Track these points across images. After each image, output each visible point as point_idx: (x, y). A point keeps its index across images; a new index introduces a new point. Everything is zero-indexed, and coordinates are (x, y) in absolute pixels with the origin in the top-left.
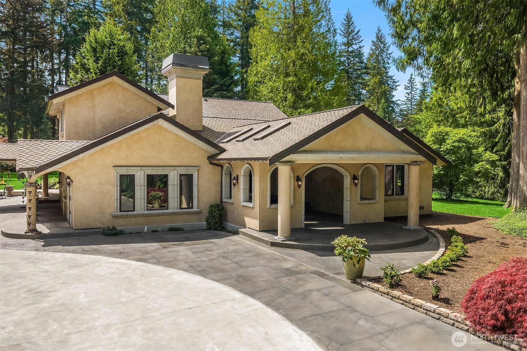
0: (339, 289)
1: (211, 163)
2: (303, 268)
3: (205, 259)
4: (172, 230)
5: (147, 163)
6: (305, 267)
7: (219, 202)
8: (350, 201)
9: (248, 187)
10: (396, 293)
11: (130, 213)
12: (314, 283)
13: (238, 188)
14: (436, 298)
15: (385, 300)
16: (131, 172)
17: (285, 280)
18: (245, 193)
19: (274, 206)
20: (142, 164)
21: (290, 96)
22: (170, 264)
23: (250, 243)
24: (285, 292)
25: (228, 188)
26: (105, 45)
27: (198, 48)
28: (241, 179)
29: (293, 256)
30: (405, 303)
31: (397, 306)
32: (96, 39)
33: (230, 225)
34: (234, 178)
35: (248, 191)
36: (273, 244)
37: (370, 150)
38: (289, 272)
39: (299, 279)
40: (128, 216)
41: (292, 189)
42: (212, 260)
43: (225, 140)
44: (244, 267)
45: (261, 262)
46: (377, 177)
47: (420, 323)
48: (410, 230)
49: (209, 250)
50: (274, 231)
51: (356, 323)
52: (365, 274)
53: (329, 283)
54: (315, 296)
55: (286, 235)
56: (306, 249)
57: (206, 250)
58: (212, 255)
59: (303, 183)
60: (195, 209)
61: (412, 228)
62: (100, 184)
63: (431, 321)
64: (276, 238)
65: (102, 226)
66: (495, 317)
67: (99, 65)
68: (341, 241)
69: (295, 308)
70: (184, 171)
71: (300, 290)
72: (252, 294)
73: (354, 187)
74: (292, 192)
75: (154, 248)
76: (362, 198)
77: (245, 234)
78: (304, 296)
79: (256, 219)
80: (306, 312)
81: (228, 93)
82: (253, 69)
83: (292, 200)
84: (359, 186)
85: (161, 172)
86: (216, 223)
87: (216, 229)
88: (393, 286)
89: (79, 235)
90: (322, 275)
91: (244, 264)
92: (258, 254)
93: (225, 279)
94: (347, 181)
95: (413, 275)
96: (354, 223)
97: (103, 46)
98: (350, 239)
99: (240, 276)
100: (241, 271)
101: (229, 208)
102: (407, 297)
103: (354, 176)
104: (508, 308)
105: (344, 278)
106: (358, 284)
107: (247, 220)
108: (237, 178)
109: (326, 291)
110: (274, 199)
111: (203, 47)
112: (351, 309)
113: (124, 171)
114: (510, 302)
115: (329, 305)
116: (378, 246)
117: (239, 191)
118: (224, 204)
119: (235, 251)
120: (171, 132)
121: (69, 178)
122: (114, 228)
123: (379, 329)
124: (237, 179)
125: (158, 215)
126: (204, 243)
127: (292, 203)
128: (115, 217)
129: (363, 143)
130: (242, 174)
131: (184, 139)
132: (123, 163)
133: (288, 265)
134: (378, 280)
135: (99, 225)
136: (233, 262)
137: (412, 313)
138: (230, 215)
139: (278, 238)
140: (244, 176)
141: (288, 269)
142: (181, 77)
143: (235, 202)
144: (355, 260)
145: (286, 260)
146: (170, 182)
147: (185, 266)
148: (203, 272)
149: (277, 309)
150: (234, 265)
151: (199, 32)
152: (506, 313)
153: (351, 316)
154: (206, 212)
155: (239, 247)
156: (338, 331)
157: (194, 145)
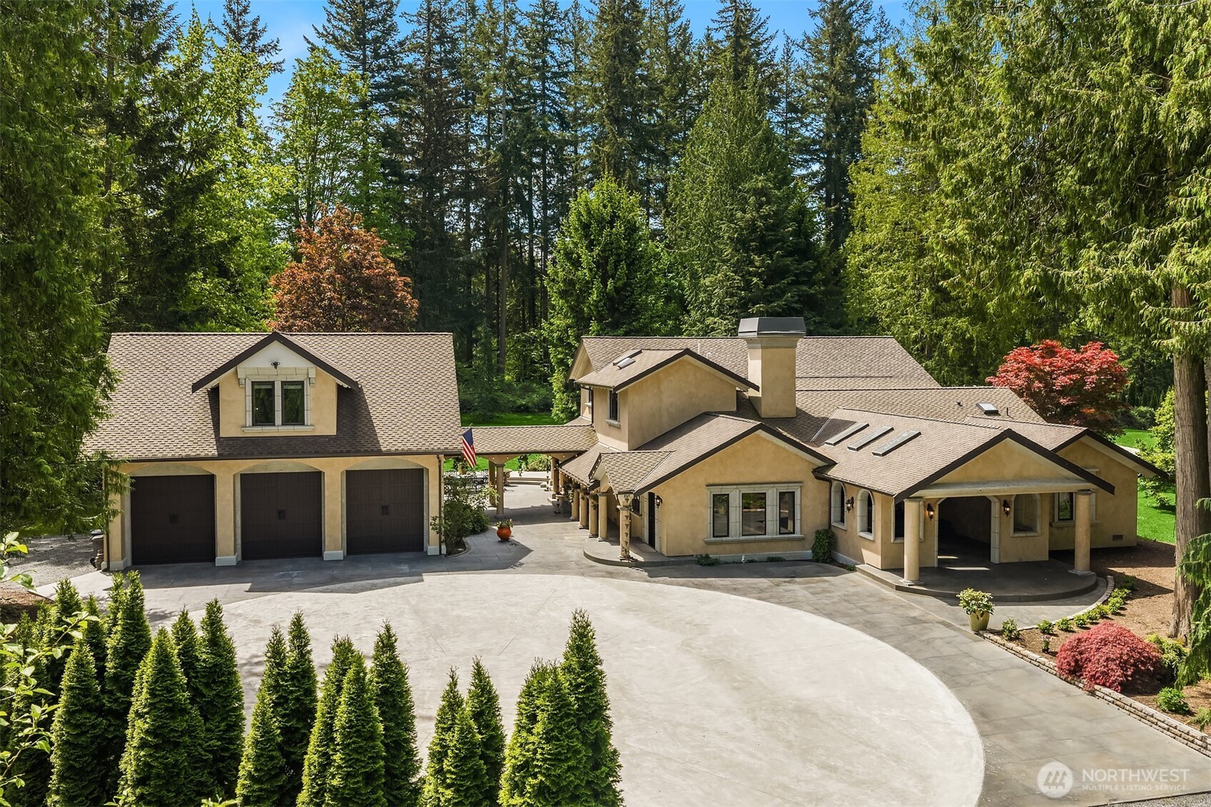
0: (962, 638)
1: (817, 478)
2: (930, 617)
3: (827, 602)
4: (772, 560)
5: (742, 480)
6: (933, 616)
7: (827, 528)
8: (1000, 533)
9: (866, 514)
10: (1011, 645)
11: (724, 539)
12: (939, 632)
13: (853, 513)
14: (1046, 651)
15: (1001, 650)
16: (725, 491)
17: (911, 628)
18: (862, 520)
19: (899, 541)
20: (736, 481)
21: (926, 293)
22: (794, 604)
23: (871, 584)
24: (911, 638)
25: (839, 509)
26: (603, 219)
27: (758, 212)
28: (858, 505)
29: (920, 603)
30: (1016, 653)
31: (1009, 655)
32: (588, 209)
33: (843, 557)
34: (849, 501)
35: (866, 519)
36: (899, 588)
37: (1019, 479)
38: (915, 621)
39: (926, 628)
40: (722, 543)
41: (922, 520)
42: (834, 603)
43: (832, 440)
44: (869, 613)
45: (888, 608)
46: (1039, 503)
47: (1023, 667)
48: (1076, 576)
49: (829, 592)
50: (899, 571)
51: (968, 664)
52: (989, 627)
53: (953, 633)
54: (938, 642)
55: (914, 579)
56: (936, 596)
57: (824, 591)
58: (832, 597)
59: (935, 513)
60: (797, 535)
61: (1079, 573)
62: (692, 505)
63: (1031, 667)
64: (902, 580)
65: (694, 554)
66: (1069, 664)
67: (594, 254)
68: (966, 594)
69: (919, 651)
70: (784, 489)
71: (925, 638)
72: (881, 638)
73: (1004, 516)
74: (922, 524)
75: (765, 586)
76: (1017, 529)
77: (863, 572)
78: (928, 642)
79: (877, 554)
80: (928, 655)
81: (810, 288)
82: (855, 239)
83: (921, 533)
84: (1012, 515)
85: (758, 490)
86: (824, 553)
87: (825, 561)
88: (1011, 639)
89: (674, 563)
90: (948, 625)
91: (868, 609)
92: (883, 600)
93: (854, 624)
94: (996, 509)
95: (1039, 631)
96: (1004, 561)
97: (601, 222)
98: (975, 594)
99: (867, 622)
100: (867, 617)
101: (839, 534)
102: (1019, 648)
103: (1005, 501)
104: (1079, 657)
105: (969, 630)
106: (981, 635)
107: (865, 553)
108: (852, 501)
109: (948, 640)
110: (900, 532)
111: (765, 210)
112: (968, 655)
113: (717, 491)
114: (1081, 653)
115: (948, 650)
116: (1019, 597)
117: (855, 517)
118: (833, 529)
119: (856, 594)
120: (769, 442)
121: (658, 498)
122: (707, 557)
123: (986, 669)
124: (852, 503)
125: (755, 541)
126: (818, 582)
127: (922, 537)
128: (708, 543)
129: (1010, 470)
130: (859, 498)
131: (784, 449)
132: (717, 481)
133: (914, 614)
134: (999, 633)
135: (691, 553)
136: (858, 607)
137: (1018, 660)
138: (841, 543)
139: (905, 581)
140: (862, 500)
141: (914, 618)
142: (767, 348)
143: (849, 530)
144: (979, 614)
145: (913, 608)
146: (768, 502)
147: (809, 608)
148: (830, 616)
149: (903, 650)
150: (860, 611)
151: (759, 181)
152: (1076, 661)
153: (966, 660)
154: (811, 539)
155: (859, 589)
156: (952, 668)
157: (796, 455)
